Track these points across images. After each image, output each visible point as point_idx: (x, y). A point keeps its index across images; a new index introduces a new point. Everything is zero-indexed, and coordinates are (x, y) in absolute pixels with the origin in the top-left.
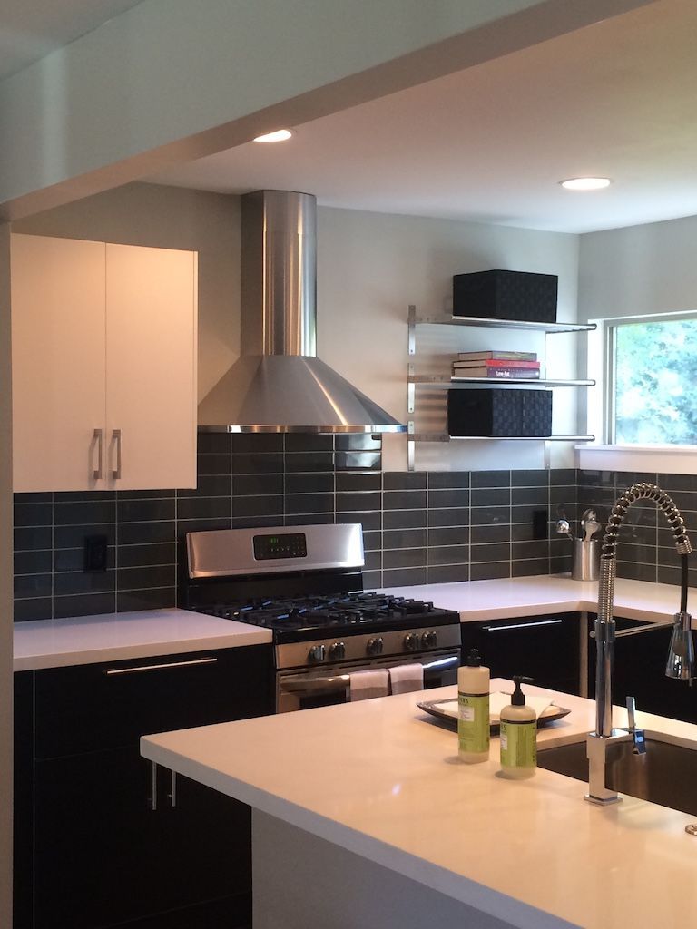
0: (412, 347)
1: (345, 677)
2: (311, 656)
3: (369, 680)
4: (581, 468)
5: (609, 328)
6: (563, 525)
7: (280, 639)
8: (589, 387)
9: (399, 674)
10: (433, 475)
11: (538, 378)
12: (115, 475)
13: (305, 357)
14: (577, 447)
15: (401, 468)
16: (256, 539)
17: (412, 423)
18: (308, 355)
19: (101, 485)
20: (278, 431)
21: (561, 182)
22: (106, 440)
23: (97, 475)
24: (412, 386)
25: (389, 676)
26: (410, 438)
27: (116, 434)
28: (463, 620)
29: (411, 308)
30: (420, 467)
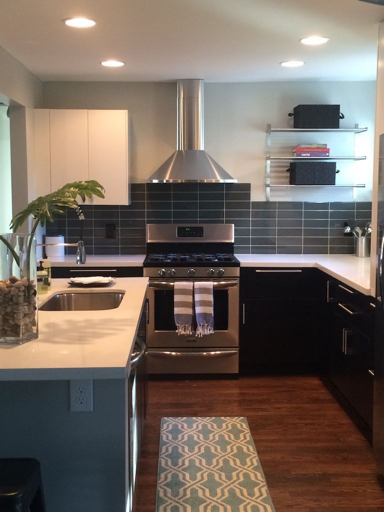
0: (269, 143)
1: (172, 284)
3: (183, 285)
6: (347, 229)
7: (144, 265)
9: (199, 285)
10: (280, 203)
11: (328, 156)
13: (200, 150)
16: (180, 228)
17: (269, 179)
18: (201, 150)
20: (180, 182)
21: (281, 63)
24: (269, 162)
25: (194, 285)
26: (268, 186)
28: (241, 266)
29: (268, 125)
30: (273, 200)
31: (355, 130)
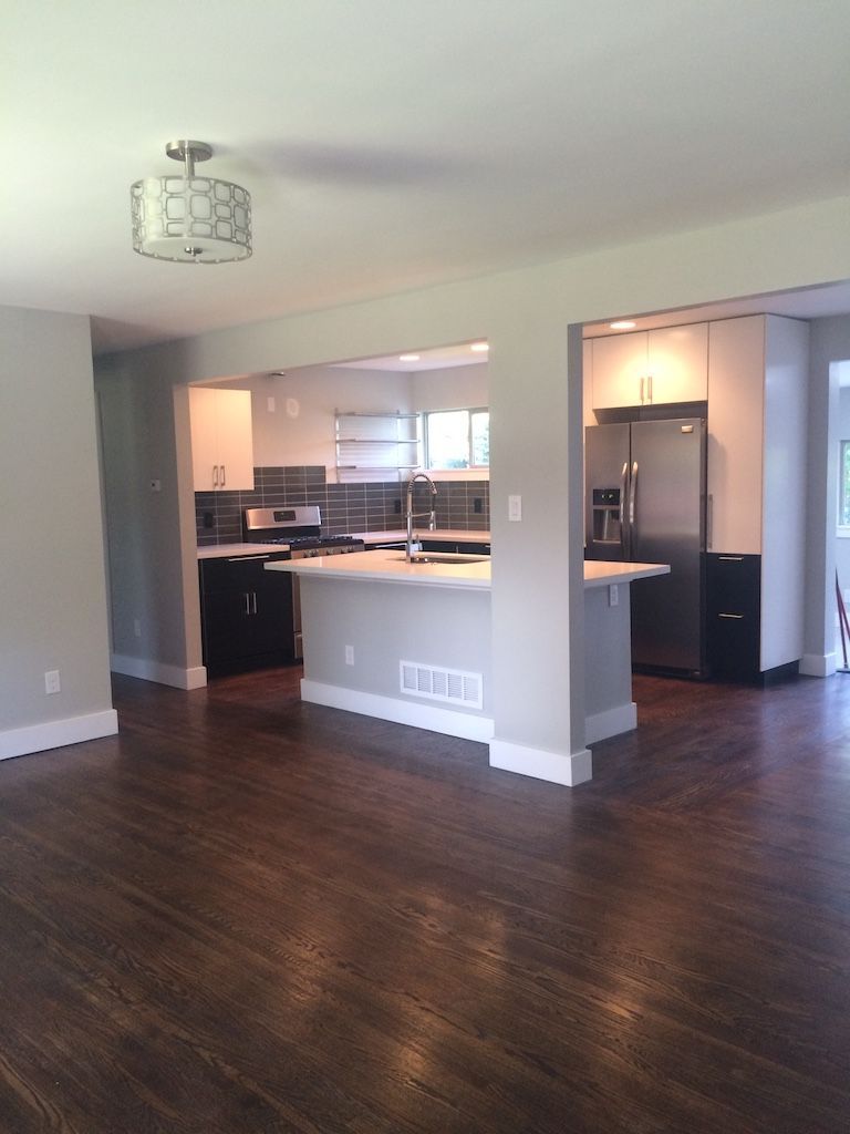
0: (337, 427)
5: (426, 415)
7: (291, 549)
8: (418, 443)
10: (349, 485)
12: (223, 484)
14: (413, 471)
15: (335, 482)
16: (275, 513)
17: (339, 462)
19: (217, 489)
22: (219, 469)
23: (216, 484)
24: (338, 445)
26: (338, 468)
27: (223, 467)
28: (364, 542)
29: (336, 409)
30: (343, 481)
31: (398, 415)
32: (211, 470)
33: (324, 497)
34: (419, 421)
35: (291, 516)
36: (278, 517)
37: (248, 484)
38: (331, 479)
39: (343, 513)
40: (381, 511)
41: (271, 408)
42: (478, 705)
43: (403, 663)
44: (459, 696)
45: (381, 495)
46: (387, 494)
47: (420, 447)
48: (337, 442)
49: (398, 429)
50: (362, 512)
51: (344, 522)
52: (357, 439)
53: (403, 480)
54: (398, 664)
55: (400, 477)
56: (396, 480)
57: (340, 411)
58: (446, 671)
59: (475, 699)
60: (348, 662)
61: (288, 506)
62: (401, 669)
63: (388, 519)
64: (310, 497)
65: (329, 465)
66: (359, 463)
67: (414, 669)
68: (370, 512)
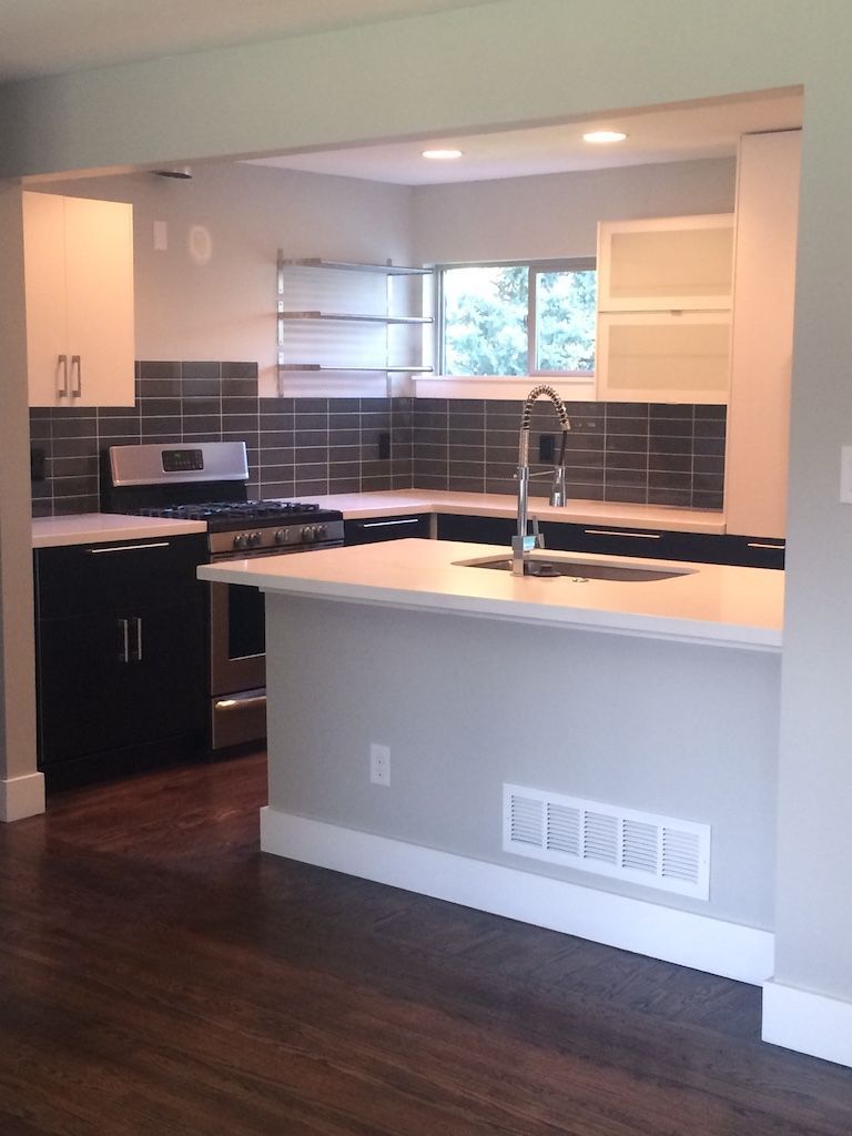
0: (281, 287)
2: (236, 544)
4: (418, 397)
5: (438, 271)
7: (211, 529)
8: (424, 325)
10: (299, 401)
12: (76, 394)
14: (413, 378)
15: (273, 394)
16: (164, 453)
17: (282, 354)
19: (65, 403)
22: (69, 364)
23: (62, 394)
24: (281, 322)
26: (280, 367)
27: (76, 359)
28: (345, 518)
29: (280, 252)
30: (288, 394)
31: (388, 268)
32: (55, 366)
33: (252, 423)
34: (427, 280)
35: (193, 461)
36: (172, 462)
37: (123, 395)
38: (267, 389)
39: (287, 456)
40: (354, 453)
41: (161, 244)
42: (699, 889)
43: (510, 790)
44: (651, 868)
45: (353, 422)
46: (368, 421)
47: (427, 332)
48: (280, 316)
49: (386, 296)
50: (320, 455)
51: (288, 473)
52: (324, 311)
53: (395, 394)
54: (500, 791)
55: (389, 388)
56: (382, 394)
57: (287, 256)
58: (621, 813)
59: (692, 877)
60: (375, 779)
61: (187, 440)
62: (507, 803)
63: (368, 469)
64: (229, 424)
65: (265, 362)
66: (326, 360)
67: (539, 804)
68: (336, 455)
